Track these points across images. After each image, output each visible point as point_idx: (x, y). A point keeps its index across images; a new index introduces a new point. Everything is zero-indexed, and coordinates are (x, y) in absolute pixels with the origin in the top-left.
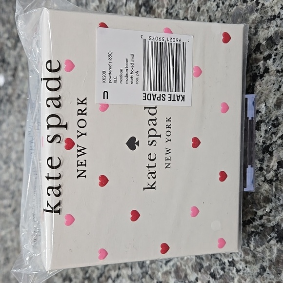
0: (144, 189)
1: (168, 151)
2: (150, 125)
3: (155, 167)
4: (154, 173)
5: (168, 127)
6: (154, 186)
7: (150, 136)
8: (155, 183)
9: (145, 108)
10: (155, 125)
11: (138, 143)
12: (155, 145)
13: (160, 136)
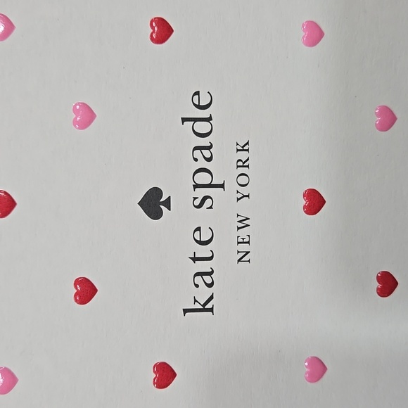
0: (186, 311)
1: (244, 223)
2: (196, 160)
3: (210, 258)
4: (210, 274)
5: (240, 164)
6: (208, 306)
7: (196, 186)
8: (211, 298)
9: (184, 120)
10: (209, 160)
11: (167, 203)
12: (211, 207)
13: (222, 186)
